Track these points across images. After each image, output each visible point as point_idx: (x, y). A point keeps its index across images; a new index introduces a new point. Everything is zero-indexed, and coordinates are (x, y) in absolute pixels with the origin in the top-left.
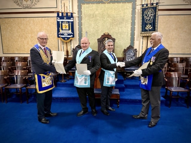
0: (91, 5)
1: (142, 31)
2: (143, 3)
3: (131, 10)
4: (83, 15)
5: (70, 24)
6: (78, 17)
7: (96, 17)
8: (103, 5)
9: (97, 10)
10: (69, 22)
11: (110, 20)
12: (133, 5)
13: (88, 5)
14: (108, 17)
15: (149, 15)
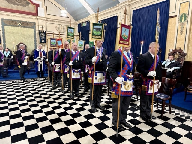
0: (10, 27)
1: (40, 42)
2: (39, 30)
3: (33, 32)
4: (5, 32)
6: (3, 32)
7: (14, 33)
8: (18, 28)
9: (14, 30)
12: (34, 29)
13: (8, 27)
14: (21, 34)
15: (42, 35)
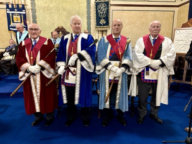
1: (97, 25)
3: (86, 4)
5: (22, 16)
7: (50, 10)
10: (20, 14)
11: (65, 13)
14: (63, 10)
15: (102, 9)
